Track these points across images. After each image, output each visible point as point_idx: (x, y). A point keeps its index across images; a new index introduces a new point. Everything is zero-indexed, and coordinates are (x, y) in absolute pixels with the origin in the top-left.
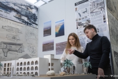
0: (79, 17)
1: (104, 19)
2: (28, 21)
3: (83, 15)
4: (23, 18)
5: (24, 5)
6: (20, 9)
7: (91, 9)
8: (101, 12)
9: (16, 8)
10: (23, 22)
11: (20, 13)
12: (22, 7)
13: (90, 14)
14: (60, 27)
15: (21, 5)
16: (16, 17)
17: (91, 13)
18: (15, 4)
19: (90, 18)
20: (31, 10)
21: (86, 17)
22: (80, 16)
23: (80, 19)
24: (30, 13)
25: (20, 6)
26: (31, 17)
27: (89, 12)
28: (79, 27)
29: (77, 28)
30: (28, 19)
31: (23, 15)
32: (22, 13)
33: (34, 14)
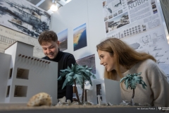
0: (109, 14)
1: (154, 7)
2: (34, 31)
3: (115, 10)
4: (25, 25)
5: (28, 8)
6: (20, 13)
9: (13, 9)
10: (25, 31)
11: (20, 18)
12: (24, 10)
13: (127, 6)
14: (80, 35)
15: (23, 8)
16: (13, 23)
17: (129, 3)
18: (12, 5)
19: (128, 11)
20: (39, 17)
21: (121, 11)
22: (111, 12)
23: (110, 17)
24: (37, 20)
25: (21, 9)
26: (39, 25)
27: (126, 3)
28: (109, 29)
29: (107, 32)
30: (34, 27)
31: (25, 22)
32: (24, 19)
33: (44, 23)
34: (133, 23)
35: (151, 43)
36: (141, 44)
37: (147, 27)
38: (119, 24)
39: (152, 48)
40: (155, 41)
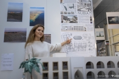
1: (91, 20)
3: (69, 10)
7: (78, 6)
8: (89, 12)
17: (78, 10)
19: (77, 15)
21: (73, 13)
22: (66, 10)
27: (77, 9)
28: (64, 21)
29: (62, 22)
34: (80, 24)
35: (87, 39)
36: (83, 38)
37: (87, 29)
38: (71, 20)
39: (88, 42)
40: (90, 38)
